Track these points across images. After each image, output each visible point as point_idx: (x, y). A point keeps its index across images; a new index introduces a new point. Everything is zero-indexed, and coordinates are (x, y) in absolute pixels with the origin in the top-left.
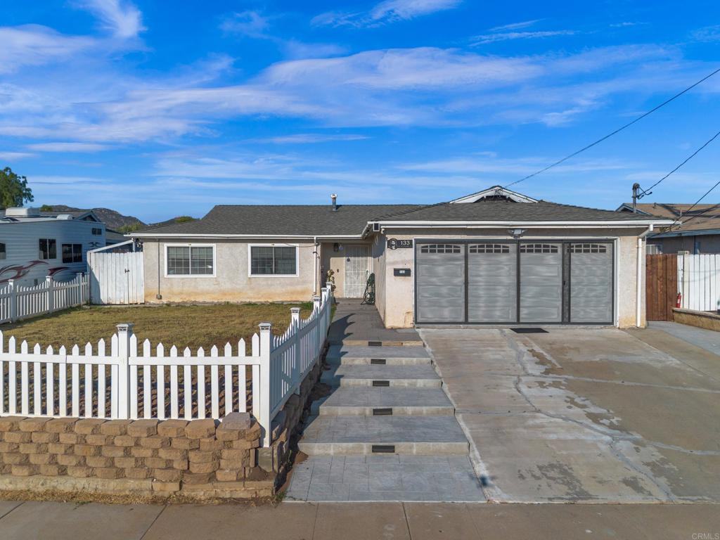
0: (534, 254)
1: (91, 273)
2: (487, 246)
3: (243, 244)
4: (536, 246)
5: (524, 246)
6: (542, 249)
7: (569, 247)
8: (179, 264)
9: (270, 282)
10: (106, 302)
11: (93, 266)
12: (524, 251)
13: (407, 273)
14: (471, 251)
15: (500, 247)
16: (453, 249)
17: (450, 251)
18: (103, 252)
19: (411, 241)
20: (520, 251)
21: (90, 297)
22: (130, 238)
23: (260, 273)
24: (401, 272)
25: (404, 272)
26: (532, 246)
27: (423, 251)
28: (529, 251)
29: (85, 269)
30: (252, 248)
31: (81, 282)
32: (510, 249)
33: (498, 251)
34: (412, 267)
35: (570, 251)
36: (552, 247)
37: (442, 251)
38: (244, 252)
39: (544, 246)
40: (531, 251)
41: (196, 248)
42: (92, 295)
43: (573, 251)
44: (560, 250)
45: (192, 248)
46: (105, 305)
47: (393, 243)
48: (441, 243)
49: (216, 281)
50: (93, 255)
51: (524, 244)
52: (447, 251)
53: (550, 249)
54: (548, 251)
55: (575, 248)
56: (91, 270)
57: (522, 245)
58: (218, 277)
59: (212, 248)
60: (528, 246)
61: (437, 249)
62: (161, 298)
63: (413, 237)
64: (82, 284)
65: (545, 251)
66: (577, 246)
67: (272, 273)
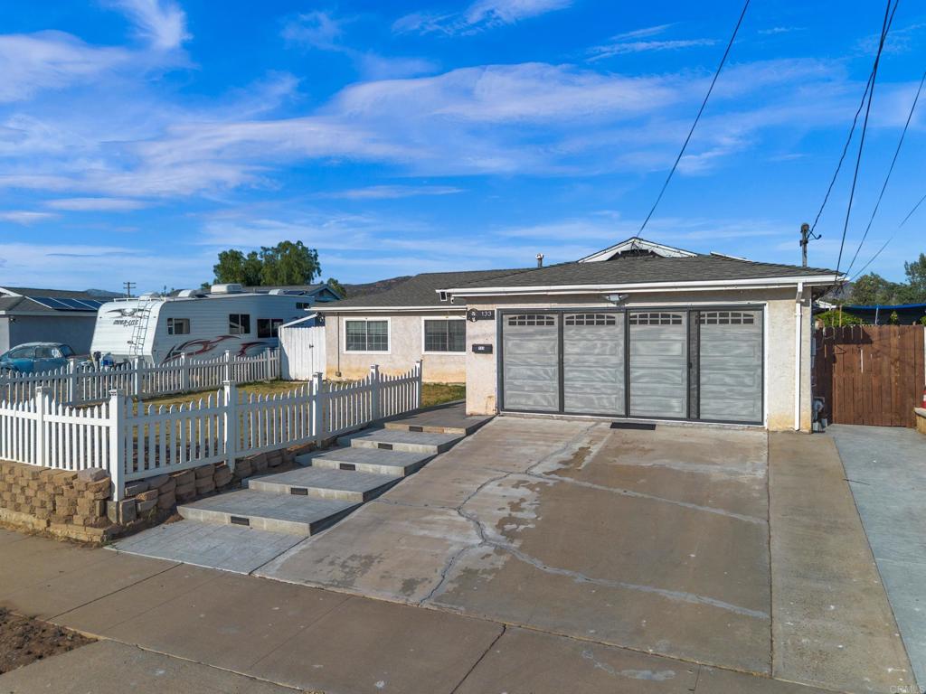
0: (649, 327)
1: (282, 349)
2: (588, 317)
3: (417, 318)
4: (652, 316)
5: (635, 316)
6: (660, 319)
7: (697, 317)
8: (357, 339)
9: (443, 360)
10: (294, 378)
11: (283, 341)
12: (635, 322)
13: (488, 349)
14: (568, 323)
15: (603, 317)
16: (545, 320)
17: (542, 323)
18: (291, 326)
19: (493, 312)
20: (629, 322)
21: (281, 372)
22: (313, 313)
23: (435, 350)
24: (480, 348)
25: (482, 348)
26: (646, 316)
27: (511, 324)
28: (641, 322)
29: (276, 345)
30: (426, 321)
31: (269, 357)
32: (617, 320)
33: (601, 323)
34: (493, 341)
35: (700, 322)
36: (674, 316)
37: (532, 324)
38: (417, 326)
39: (663, 316)
40: (645, 322)
41: (372, 322)
42: (283, 371)
43: (703, 322)
44: (684, 320)
45: (369, 322)
46: (292, 381)
47: (474, 314)
48: (531, 313)
49: (391, 358)
50: (283, 330)
51: (634, 314)
52: (539, 323)
53: (671, 319)
54: (668, 322)
55: (706, 318)
56: (281, 345)
57: (632, 314)
58: (393, 353)
59: (387, 322)
60: (641, 316)
61: (526, 320)
62: (340, 375)
63: (495, 307)
64: (269, 359)
65: (663, 322)
66: (709, 315)
67: (445, 350)
